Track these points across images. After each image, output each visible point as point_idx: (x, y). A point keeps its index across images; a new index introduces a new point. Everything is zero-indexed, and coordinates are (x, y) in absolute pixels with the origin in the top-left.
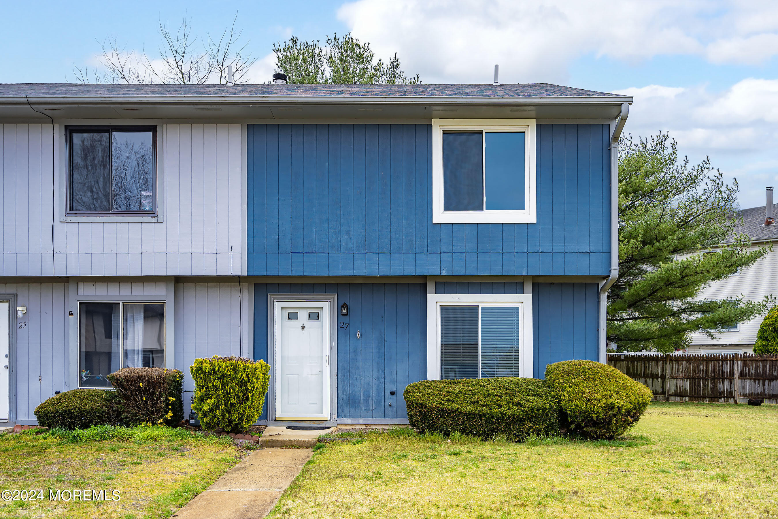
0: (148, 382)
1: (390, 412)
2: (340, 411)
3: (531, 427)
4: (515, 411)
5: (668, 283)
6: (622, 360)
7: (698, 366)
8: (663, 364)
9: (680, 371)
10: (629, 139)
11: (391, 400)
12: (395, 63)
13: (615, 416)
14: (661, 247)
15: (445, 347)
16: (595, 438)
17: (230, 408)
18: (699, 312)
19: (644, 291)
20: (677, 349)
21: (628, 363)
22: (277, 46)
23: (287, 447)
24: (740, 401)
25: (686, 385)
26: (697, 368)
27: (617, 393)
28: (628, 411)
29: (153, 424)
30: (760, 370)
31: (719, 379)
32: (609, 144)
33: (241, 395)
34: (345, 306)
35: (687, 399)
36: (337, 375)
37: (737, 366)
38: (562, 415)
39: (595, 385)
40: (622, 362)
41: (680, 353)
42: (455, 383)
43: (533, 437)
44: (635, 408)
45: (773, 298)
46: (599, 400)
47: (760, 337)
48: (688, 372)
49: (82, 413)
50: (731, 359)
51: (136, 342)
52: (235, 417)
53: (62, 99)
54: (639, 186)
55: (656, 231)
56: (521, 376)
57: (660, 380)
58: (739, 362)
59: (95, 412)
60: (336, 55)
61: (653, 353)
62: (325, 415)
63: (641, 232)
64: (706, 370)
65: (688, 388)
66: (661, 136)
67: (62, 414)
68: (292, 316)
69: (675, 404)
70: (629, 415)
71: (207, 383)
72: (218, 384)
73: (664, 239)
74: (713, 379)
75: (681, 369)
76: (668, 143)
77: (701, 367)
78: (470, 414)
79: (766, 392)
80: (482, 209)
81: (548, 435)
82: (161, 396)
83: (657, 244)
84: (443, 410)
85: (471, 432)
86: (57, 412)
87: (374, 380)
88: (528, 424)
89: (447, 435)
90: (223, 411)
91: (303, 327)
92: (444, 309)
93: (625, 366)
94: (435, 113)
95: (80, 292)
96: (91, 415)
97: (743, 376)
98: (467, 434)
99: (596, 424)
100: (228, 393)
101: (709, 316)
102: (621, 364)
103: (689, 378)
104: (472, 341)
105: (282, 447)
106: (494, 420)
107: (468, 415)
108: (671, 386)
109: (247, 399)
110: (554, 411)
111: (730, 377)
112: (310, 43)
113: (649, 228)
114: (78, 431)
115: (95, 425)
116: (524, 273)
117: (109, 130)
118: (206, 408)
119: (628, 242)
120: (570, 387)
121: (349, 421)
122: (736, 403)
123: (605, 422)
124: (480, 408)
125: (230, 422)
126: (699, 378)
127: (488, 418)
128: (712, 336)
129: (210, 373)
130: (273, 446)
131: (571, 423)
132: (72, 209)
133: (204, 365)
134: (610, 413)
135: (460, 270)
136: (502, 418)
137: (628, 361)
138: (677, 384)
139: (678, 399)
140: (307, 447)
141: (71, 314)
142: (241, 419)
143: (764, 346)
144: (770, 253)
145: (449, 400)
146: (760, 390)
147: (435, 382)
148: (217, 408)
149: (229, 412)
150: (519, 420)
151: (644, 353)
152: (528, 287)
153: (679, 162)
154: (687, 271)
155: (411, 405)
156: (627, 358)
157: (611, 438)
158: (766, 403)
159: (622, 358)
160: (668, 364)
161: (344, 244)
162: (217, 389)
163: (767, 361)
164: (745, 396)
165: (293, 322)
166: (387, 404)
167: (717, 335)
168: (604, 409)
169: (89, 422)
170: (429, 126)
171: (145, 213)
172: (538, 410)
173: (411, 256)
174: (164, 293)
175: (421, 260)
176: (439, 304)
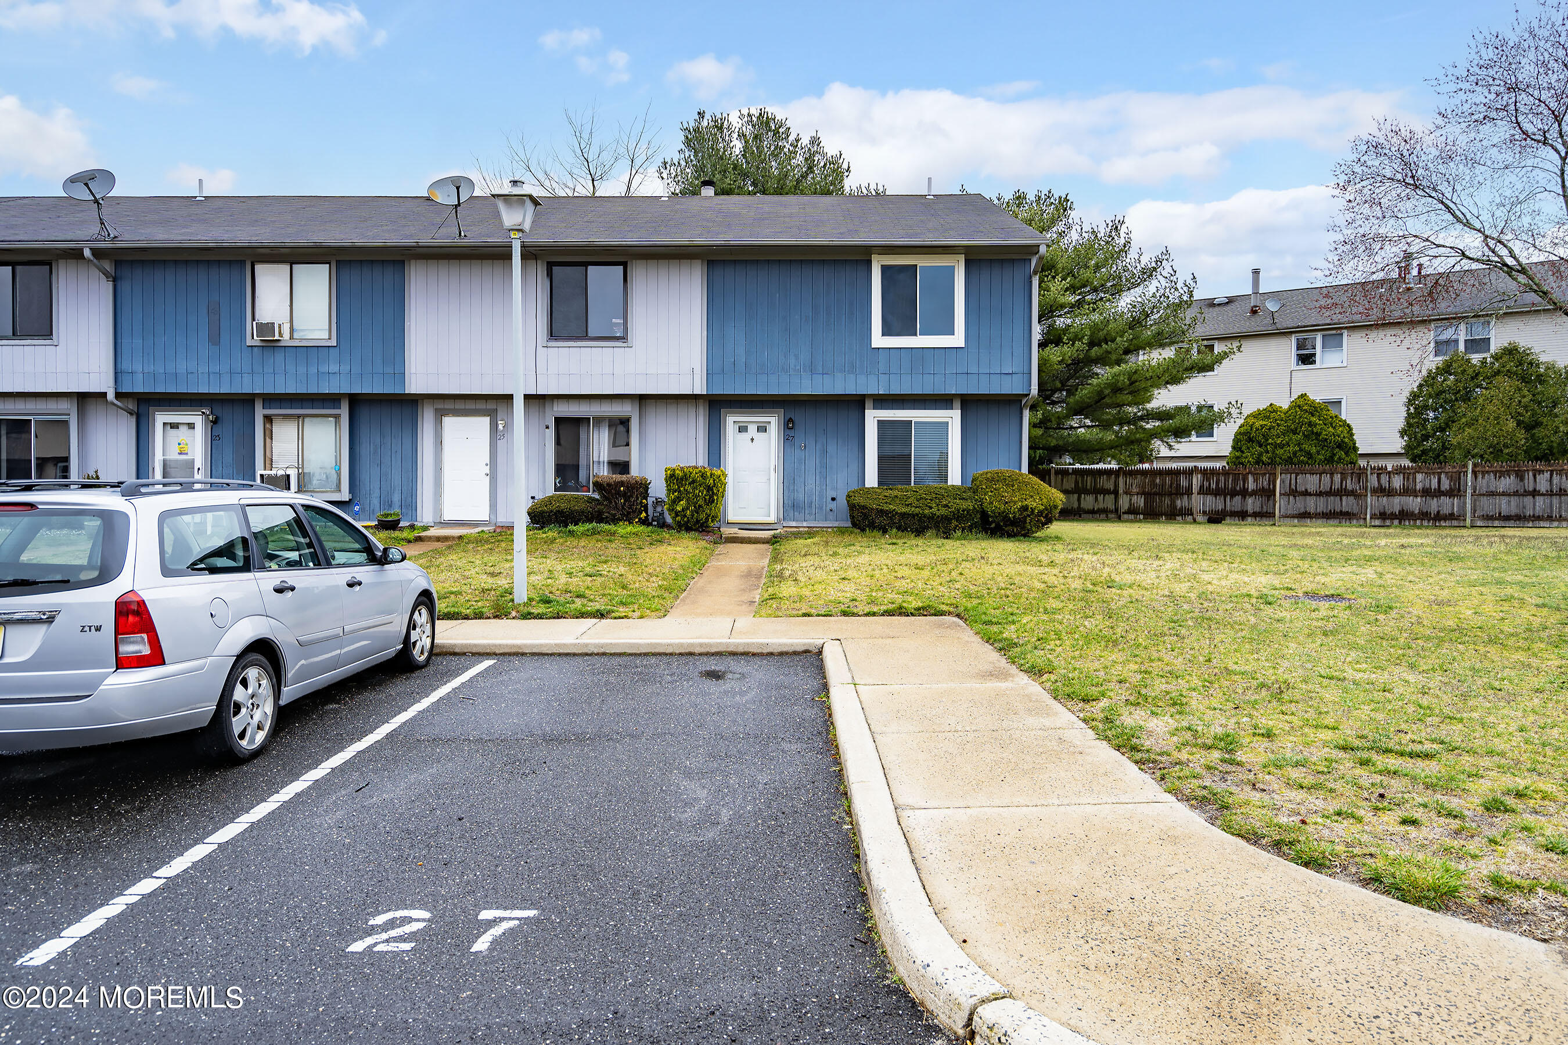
0: (628, 487)
1: (831, 516)
2: (786, 515)
3: (957, 526)
4: (943, 511)
5: (1116, 389)
7: (1154, 481)
8: (1116, 478)
9: (1134, 486)
10: (1080, 223)
11: (833, 505)
12: (815, 141)
13: (1029, 516)
14: (1109, 349)
15: (881, 458)
16: (1011, 536)
17: (698, 509)
18: (1158, 420)
19: (1089, 398)
20: (1141, 461)
21: (1076, 477)
22: (685, 125)
23: (746, 543)
24: (1199, 518)
25: (1140, 502)
26: (1153, 483)
27: (1032, 497)
28: (1041, 512)
29: (630, 523)
30: (1222, 485)
31: (1176, 494)
32: (1031, 277)
33: (707, 497)
34: (790, 420)
35: (1142, 517)
36: (783, 483)
37: (1196, 480)
38: (984, 514)
39: (1013, 490)
40: (1070, 476)
41: (1146, 466)
42: (891, 489)
43: (959, 533)
44: (1046, 509)
45: (1239, 405)
46: (1015, 503)
47: (1234, 448)
48: (1143, 487)
49: (572, 512)
50: (1189, 473)
51: (602, 454)
52: (703, 516)
54: (1087, 281)
55: (1105, 332)
56: (949, 483)
57: (1113, 496)
58: (1199, 476)
59: (582, 512)
60: (748, 130)
61: (1114, 466)
62: (772, 518)
63: (1088, 333)
64: (1163, 485)
65: (1142, 505)
66: (1117, 222)
67: (555, 514)
68: (743, 429)
69: (1127, 521)
70: (1041, 515)
71: (679, 487)
72: (689, 488)
73: (1113, 340)
74: (1170, 494)
75: (1135, 483)
76: (1123, 230)
77: (1158, 481)
78: (905, 513)
79: (1228, 508)
80: (916, 335)
81: (971, 532)
82: (638, 499)
83: (1104, 346)
84: (881, 510)
85: (906, 529)
86: (552, 511)
87: (817, 487)
88: (954, 523)
89: (885, 531)
90: (692, 511)
91: (752, 440)
92: (882, 424)
93: (1074, 480)
94: (874, 251)
95: (555, 409)
97: (1202, 491)
98: (903, 531)
99: (1014, 522)
100: (697, 496)
101: (1167, 424)
103: (1143, 493)
104: (906, 452)
105: (742, 543)
106: (925, 520)
107: (903, 515)
108: (1124, 502)
109: (713, 501)
110: (977, 511)
111: (1189, 492)
112: (719, 116)
113: (1095, 328)
114: (571, 527)
115: (583, 523)
116: (953, 392)
118: (679, 508)
119: (1073, 345)
120: (992, 492)
121: (794, 524)
122: (1195, 521)
123: (1020, 521)
124: (913, 509)
125: (698, 521)
126: (1155, 494)
127: (921, 518)
128: (1171, 448)
129: (682, 479)
130: (733, 542)
131: (992, 522)
132: (553, 334)
133: (677, 472)
134: (1025, 513)
135: (895, 390)
136: (932, 517)
137: (1076, 475)
138: (1131, 500)
139: (1131, 517)
140: (763, 543)
141: (547, 427)
142: (707, 519)
143: (1238, 458)
144: (1238, 354)
145: (886, 503)
146: (1220, 507)
147: (873, 488)
148: (688, 508)
149: (697, 513)
150: (946, 519)
151: (1101, 466)
152: (957, 404)
153: (1133, 254)
154: (1135, 377)
155: (852, 507)
156: (1076, 472)
157: (1025, 536)
158: (1228, 520)
159: (1070, 471)
160: (1121, 478)
161: (792, 366)
162: (688, 493)
163: (1229, 474)
164: (1204, 513)
165: (743, 435)
166: (828, 509)
167: (1176, 446)
168: (1019, 510)
169: (579, 520)
170: (869, 263)
171: (617, 339)
172: (963, 511)
173: (852, 376)
174: (630, 409)
175: (861, 379)
176: (876, 419)
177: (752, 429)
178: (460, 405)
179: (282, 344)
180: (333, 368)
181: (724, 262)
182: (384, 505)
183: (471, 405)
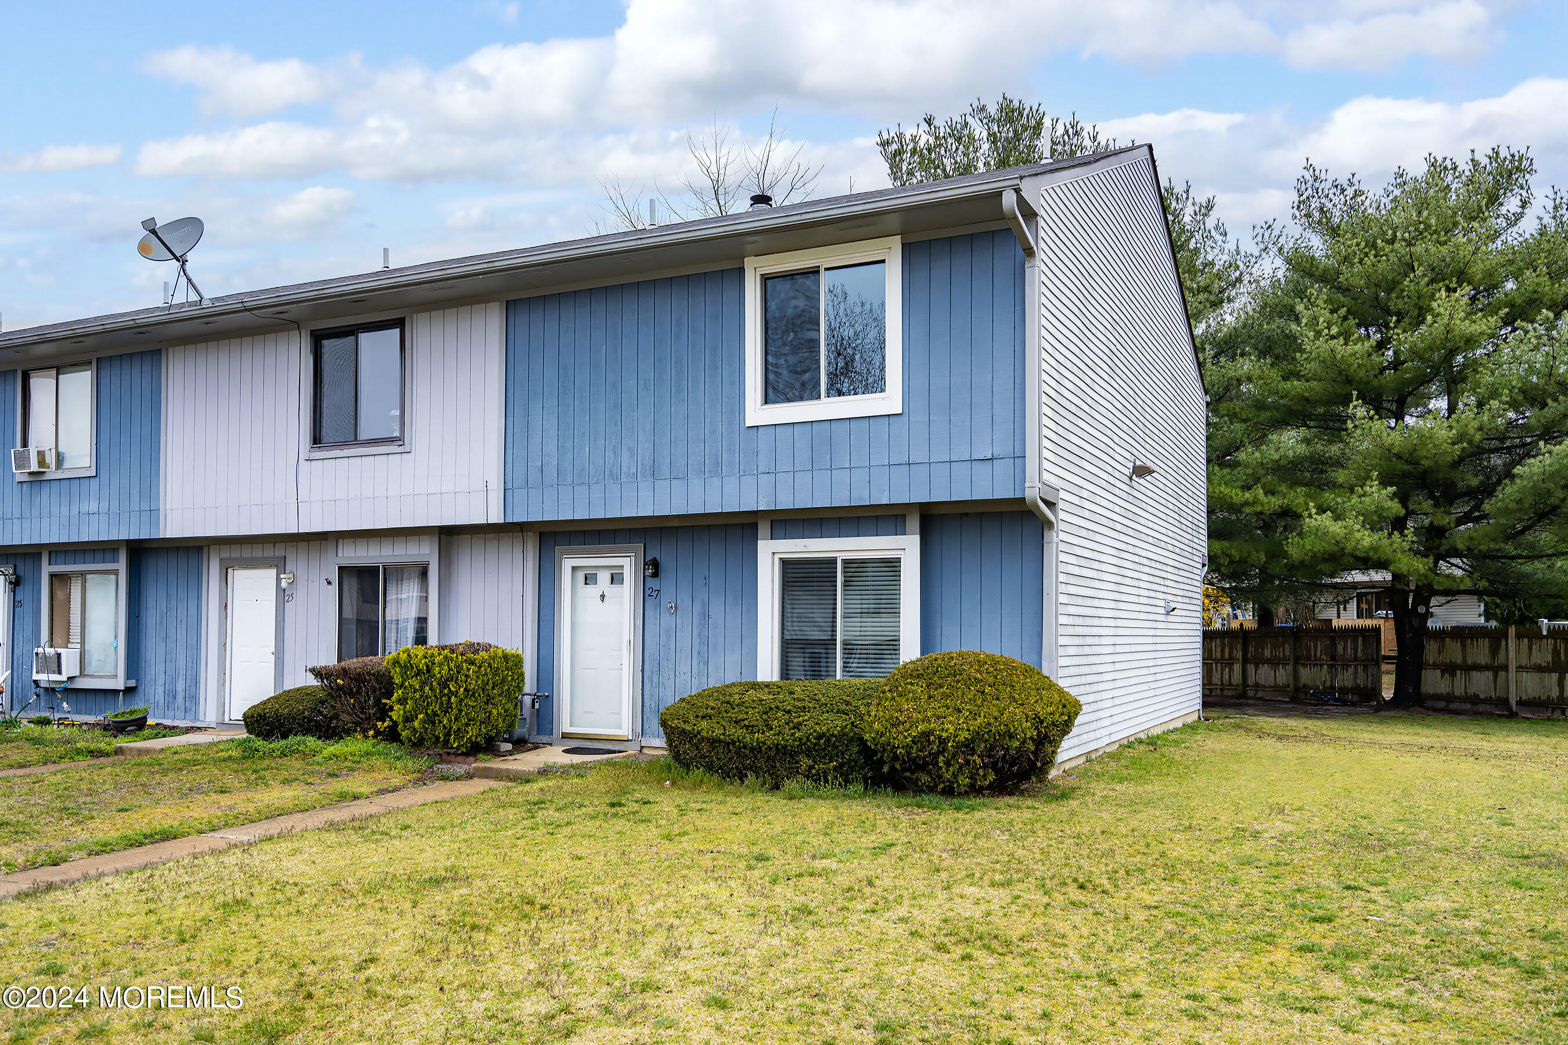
0: (354, 679)
2: (646, 726)
6: (1545, 637)
17: (432, 718)
21: (1556, 643)
32: (1024, 263)
34: (651, 561)
36: (643, 671)
38: (863, 746)
39: (932, 696)
40: (1545, 641)
46: (914, 725)
52: (440, 730)
53: (277, 299)
59: (294, 719)
62: (627, 731)
68: (590, 579)
72: (415, 683)
80: (819, 398)
82: (369, 699)
87: (693, 678)
91: (603, 597)
93: (1550, 647)
94: (749, 248)
95: (340, 554)
96: (288, 721)
102: (1542, 644)
106: (747, 752)
117: (352, 331)
121: (658, 743)
125: (436, 738)
127: (740, 748)
130: (487, 777)
131: (882, 763)
132: (317, 442)
135: (786, 500)
137: (1556, 639)
141: (329, 582)
142: (447, 735)
148: (416, 717)
149: (432, 725)
150: (787, 754)
152: (914, 523)
161: (624, 468)
162: (415, 690)
165: (590, 588)
169: (290, 731)
170: (741, 271)
171: (391, 440)
172: (819, 738)
173: (716, 481)
174: (428, 552)
175: (731, 485)
176: (777, 557)
177: (604, 577)
178: (247, 552)
179: (47, 477)
180: (94, 507)
181: (529, 301)
182: (169, 695)
183: (258, 552)
